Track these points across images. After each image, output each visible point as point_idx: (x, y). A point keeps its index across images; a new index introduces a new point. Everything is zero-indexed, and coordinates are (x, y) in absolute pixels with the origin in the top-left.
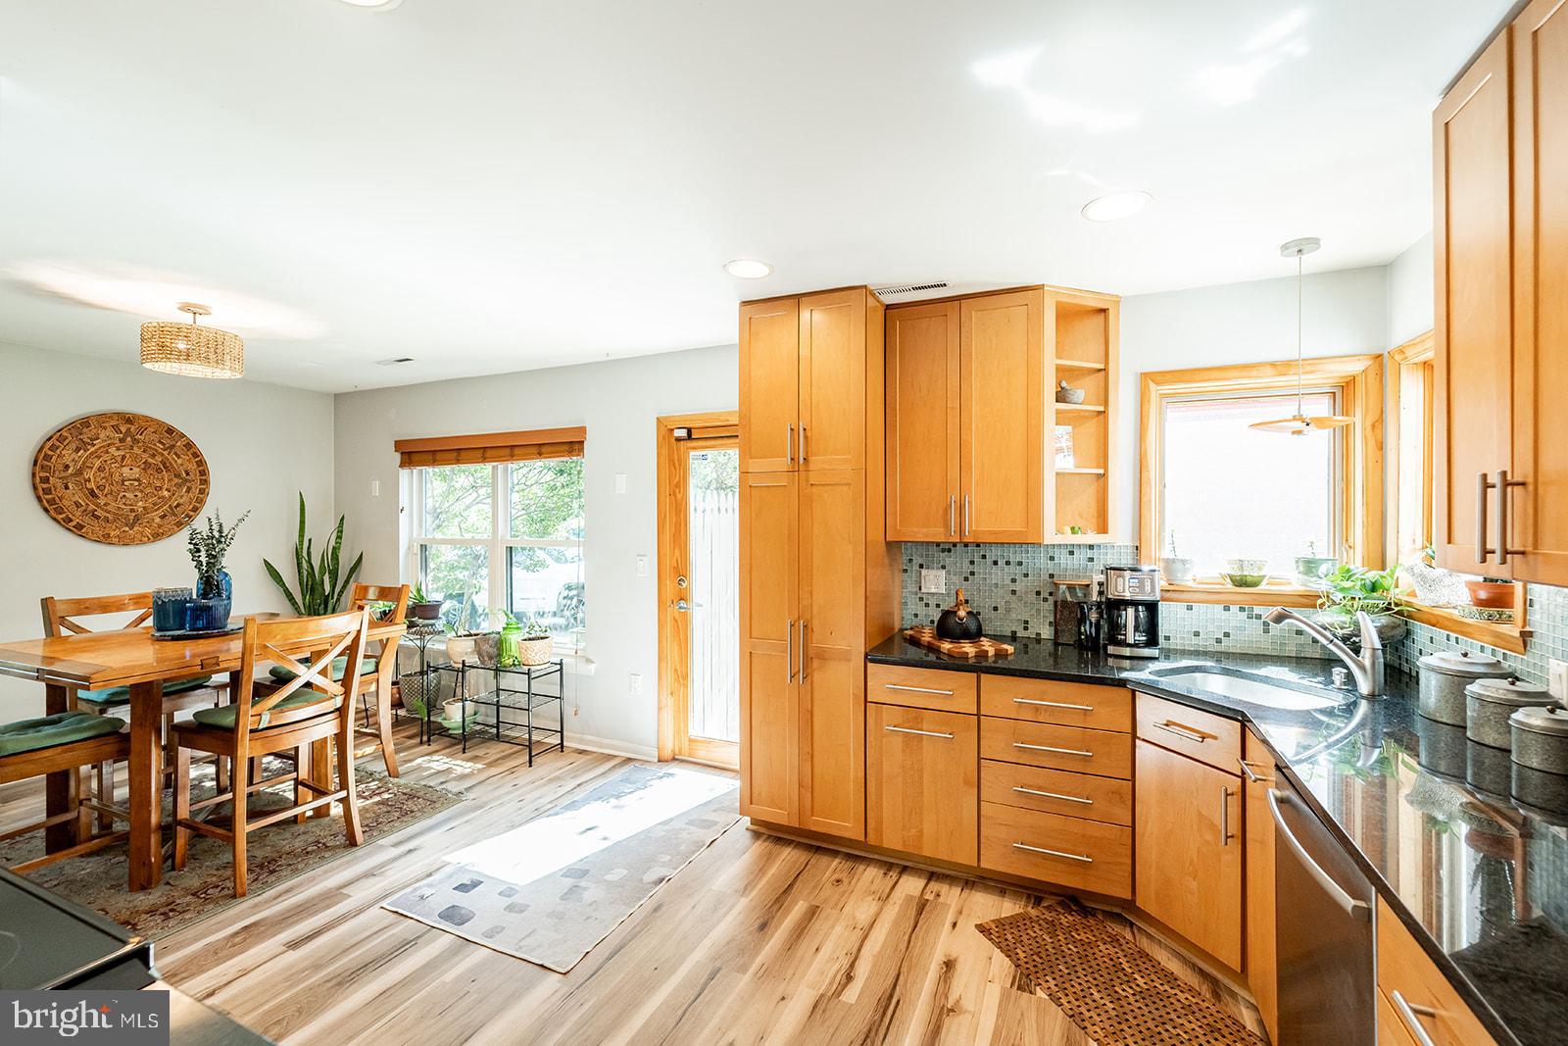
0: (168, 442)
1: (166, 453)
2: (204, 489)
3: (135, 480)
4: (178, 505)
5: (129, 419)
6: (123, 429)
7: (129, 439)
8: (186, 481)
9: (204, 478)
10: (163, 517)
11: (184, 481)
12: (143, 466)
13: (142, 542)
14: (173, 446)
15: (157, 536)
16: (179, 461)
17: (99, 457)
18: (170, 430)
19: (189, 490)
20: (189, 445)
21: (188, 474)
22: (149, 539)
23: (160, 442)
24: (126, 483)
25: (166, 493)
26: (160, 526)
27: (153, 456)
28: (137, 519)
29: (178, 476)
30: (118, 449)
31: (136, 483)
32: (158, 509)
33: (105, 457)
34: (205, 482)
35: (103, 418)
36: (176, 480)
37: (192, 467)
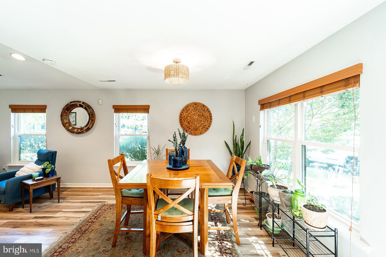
0: (203, 109)
1: (203, 112)
2: (211, 121)
3: (197, 119)
4: (205, 125)
5: (195, 104)
6: (194, 106)
7: (196, 109)
8: (207, 119)
9: (211, 118)
10: (202, 128)
11: (206, 118)
12: (198, 116)
13: (198, 135)
14: (204, 110)
15: (201, 133)
16: (206, 114)
17: (190, 114)
18: (204, 106)
19: (208, 121)
20: (208, 109)
21: (207, 117)
22: (199, 134)
23: (202, 109)
24: (195, 120)
25: (203, 122)
26: (201, 131)
27: (200, 113)
28: (197, 129)
29: (205, 118)
30: (193, 112)
31: (197, 120)
32: (201, 127)
33: (191, 114)
34: (211, 119)
35: (191, 104)
36: (205, 119)
37: (208, 115)
